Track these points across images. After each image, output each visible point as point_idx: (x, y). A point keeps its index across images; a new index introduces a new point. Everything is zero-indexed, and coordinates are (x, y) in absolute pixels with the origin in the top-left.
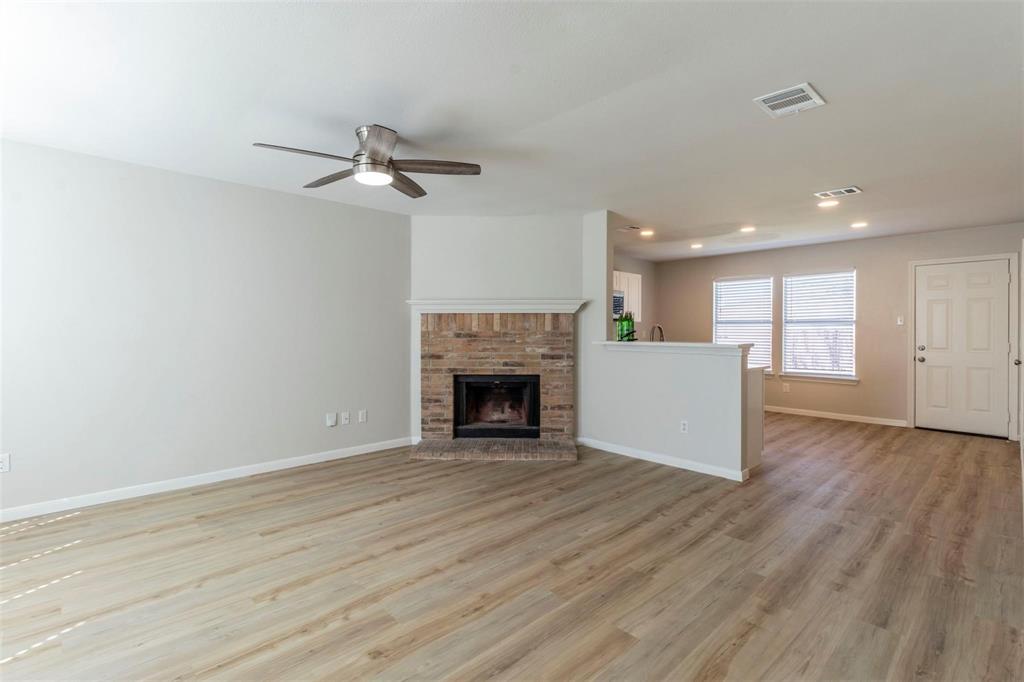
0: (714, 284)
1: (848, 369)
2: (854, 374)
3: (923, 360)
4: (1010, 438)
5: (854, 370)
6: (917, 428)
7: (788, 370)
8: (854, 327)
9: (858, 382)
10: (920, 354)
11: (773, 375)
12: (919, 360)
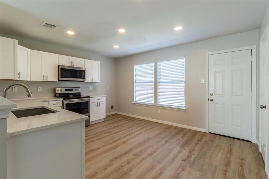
0: (134, 66)
1: (182, 104)
2: (184, 106)
3: (212, 100)
4: (252, 142)
5: (184, 104)
6: (210, 133)
7: (160, 104)
8: (184, 84)
9: (186, 110)
10: (211, 97)
11: (154, 106)
12: (210, 100)
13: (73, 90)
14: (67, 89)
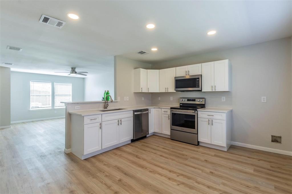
13: (195, 101)
14: (189, 99)
